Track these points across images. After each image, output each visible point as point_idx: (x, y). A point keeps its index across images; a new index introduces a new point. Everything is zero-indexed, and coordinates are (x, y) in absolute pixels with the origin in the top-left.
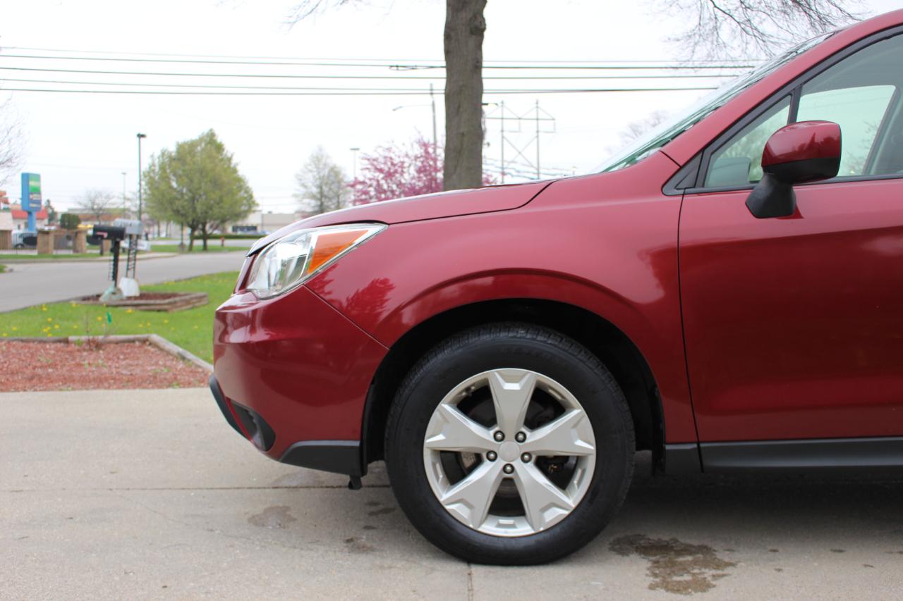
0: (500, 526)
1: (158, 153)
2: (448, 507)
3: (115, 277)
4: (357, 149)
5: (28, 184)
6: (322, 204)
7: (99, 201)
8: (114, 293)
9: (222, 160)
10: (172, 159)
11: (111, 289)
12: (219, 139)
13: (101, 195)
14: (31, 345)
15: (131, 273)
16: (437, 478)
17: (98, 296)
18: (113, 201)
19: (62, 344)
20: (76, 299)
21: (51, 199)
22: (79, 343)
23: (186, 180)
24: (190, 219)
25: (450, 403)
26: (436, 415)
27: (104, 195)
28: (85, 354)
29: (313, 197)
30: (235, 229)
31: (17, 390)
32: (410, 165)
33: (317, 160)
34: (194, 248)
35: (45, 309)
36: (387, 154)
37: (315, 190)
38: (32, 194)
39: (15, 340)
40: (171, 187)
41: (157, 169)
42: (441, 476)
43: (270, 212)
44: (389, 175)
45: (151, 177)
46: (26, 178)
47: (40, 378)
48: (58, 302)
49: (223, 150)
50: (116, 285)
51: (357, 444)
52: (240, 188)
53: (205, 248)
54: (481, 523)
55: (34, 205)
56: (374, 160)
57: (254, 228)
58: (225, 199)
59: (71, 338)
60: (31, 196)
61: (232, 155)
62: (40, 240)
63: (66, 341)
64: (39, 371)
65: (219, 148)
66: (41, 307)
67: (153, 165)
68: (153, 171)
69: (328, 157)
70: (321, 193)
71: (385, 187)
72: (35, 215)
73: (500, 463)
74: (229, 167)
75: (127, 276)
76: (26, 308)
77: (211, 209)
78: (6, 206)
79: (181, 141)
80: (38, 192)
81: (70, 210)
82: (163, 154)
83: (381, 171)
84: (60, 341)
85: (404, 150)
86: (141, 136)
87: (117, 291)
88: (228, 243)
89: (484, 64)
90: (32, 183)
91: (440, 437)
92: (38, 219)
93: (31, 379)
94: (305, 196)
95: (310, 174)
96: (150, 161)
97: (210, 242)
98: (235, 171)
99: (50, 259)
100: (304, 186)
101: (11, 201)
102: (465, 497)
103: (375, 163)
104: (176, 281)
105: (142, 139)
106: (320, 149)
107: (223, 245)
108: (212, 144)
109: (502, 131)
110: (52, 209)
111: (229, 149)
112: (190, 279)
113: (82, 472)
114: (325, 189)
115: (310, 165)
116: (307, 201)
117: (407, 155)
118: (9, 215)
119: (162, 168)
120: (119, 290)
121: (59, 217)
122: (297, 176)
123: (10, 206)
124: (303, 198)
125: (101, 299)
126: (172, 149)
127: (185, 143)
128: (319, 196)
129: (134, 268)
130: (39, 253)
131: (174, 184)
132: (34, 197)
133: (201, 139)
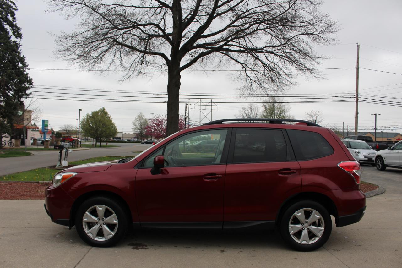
0: (99, 239)
1: (85, 115)
2: (88, 234)
3: (60, 160)
4: (153, 114)
5: (44, 123)
6: (141, 131)
7: (69, 129)
8: (60, 165)
9: (107, 117)
10: (90, 117)
11: (59, 164)
12: (106, 111)
13: (69, 126)
14: (28, 183)
15: (66, 159)
16: (86, 228)
17: (55, 166)
18: (73, 128)
19: (37, 184)
20: (48, 167)
21: (53, 128)
22: (41, 183)
23: (95, 124)
24: (96, 136)
25: (88, 212)
26: (85, 214)
27: (70, 126)
28: (42, 187)
29: (139, 129)
30: (114, 139)
31: (16, 199)
32: (164, 122)
33: (140, 117)
34: (97, 146)
35: (37, 171)
36: (157, 118)
37: (139, 127)
38: (45, 127)
39: (24, 182)
40: (90, 126)
41: (85, 120)
42: (87, 228)
43: (125, 133)
44: (158, 125)
45: (83, 123)
46: (44, 121)
47: (24, 195)
48: (42, 168)
49: (107, 114)
50: (60, 163)
51: (69, 220)
52: (113, 126)
53: (101, 146)
54: (95, 238)
55: (46, 130)
56: (153, 120)
57: (120, 138)
58: (107, 130)
59: (40, 182)
60: (45, 128)
61: (110, 116)
62: (45, 143)
63: (38, 183)
64: (25, 193)
65: (106, 113)
66: (36, 170)
67: (84, 119)
68: (84, 121)
69: (143, 116)
70: (141, 127)
71: (157, 129)
72: (46, 133)
73: (99, 225)
74: (109, 120)
75: (65, 160)
76: (31, 170)
77: (103, 134)
78: (38, 129)
79: (93, 111)
80: (47, 126)
81: (59, 131)
82: (87, 115)
83: (155, 124)
84: (36, 182)
85: (162, 117)
86: (80, 110)
87: (61, 164)
88: (109, 144)
89: (180, 94)
90: (45, 123)
91: (86, 219)
92: (47, 134)
93: (22, 196)
94: (136, 129)
95: (137, 122)
96: (83, 118)
97: (102, 144)
98: (111, 121)
99: (47, 150)
100: (136, 125)
101: (40, 128)
102: (91, 232)
103: (154, 121)
104: (83, 160)
105: (80, 111)
106: (141, 114)
107: (107, 145)
108: (103, 112)
109: (200, 109)
110: (53, 131)
111: (109, 114)
112: (87, 159)
113: (21, 223)
114: (142, 126)
115: (137, 119)
116: (136, 130)
117: (163, 119)
118: (38, 133)
119: (87, 120)
120: (62, 165)
121: (55, 133)
122: (133, 122)
123: (39, 129)
124: (135, 129)
125: (56, 167)
126: (90, 114)
127: (95, 112)
128: (140, 129)
129: (67, 158)
130: (45, 148)
131: (91, 125)
132: (46, 128)
133: (100, 111)
